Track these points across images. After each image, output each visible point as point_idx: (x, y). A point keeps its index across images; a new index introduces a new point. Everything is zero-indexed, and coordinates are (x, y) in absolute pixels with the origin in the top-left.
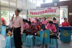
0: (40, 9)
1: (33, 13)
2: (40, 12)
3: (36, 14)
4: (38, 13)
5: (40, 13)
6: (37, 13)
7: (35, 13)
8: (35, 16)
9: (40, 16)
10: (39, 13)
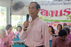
0: (65, 4)
1: (47, 12)
2: (65, 11)
3: (56, 15)
4: (61, 12)
5: (66, 14)
6: (59, 14)
7: (52, 12)
8: (52, 21)
9: (66, 21)
10: (63, 13)
